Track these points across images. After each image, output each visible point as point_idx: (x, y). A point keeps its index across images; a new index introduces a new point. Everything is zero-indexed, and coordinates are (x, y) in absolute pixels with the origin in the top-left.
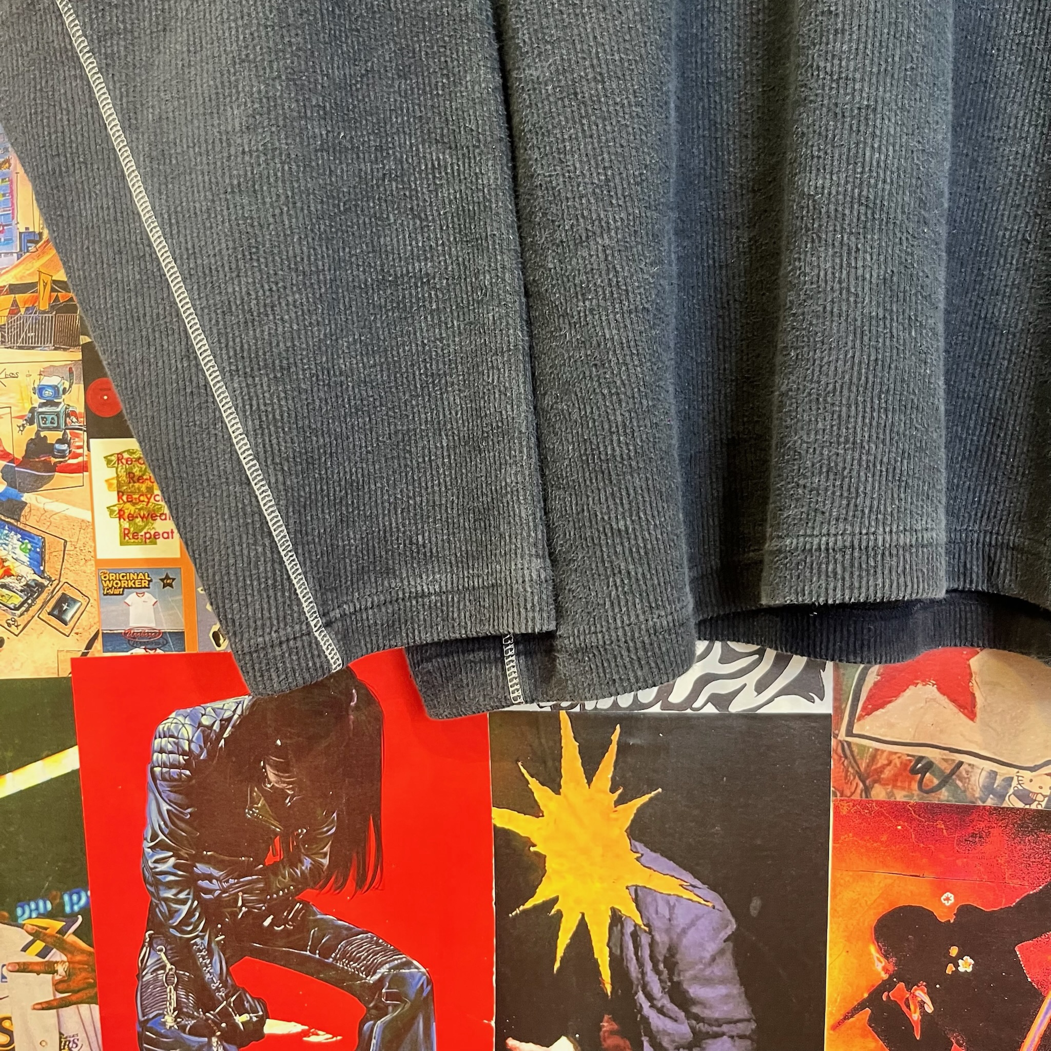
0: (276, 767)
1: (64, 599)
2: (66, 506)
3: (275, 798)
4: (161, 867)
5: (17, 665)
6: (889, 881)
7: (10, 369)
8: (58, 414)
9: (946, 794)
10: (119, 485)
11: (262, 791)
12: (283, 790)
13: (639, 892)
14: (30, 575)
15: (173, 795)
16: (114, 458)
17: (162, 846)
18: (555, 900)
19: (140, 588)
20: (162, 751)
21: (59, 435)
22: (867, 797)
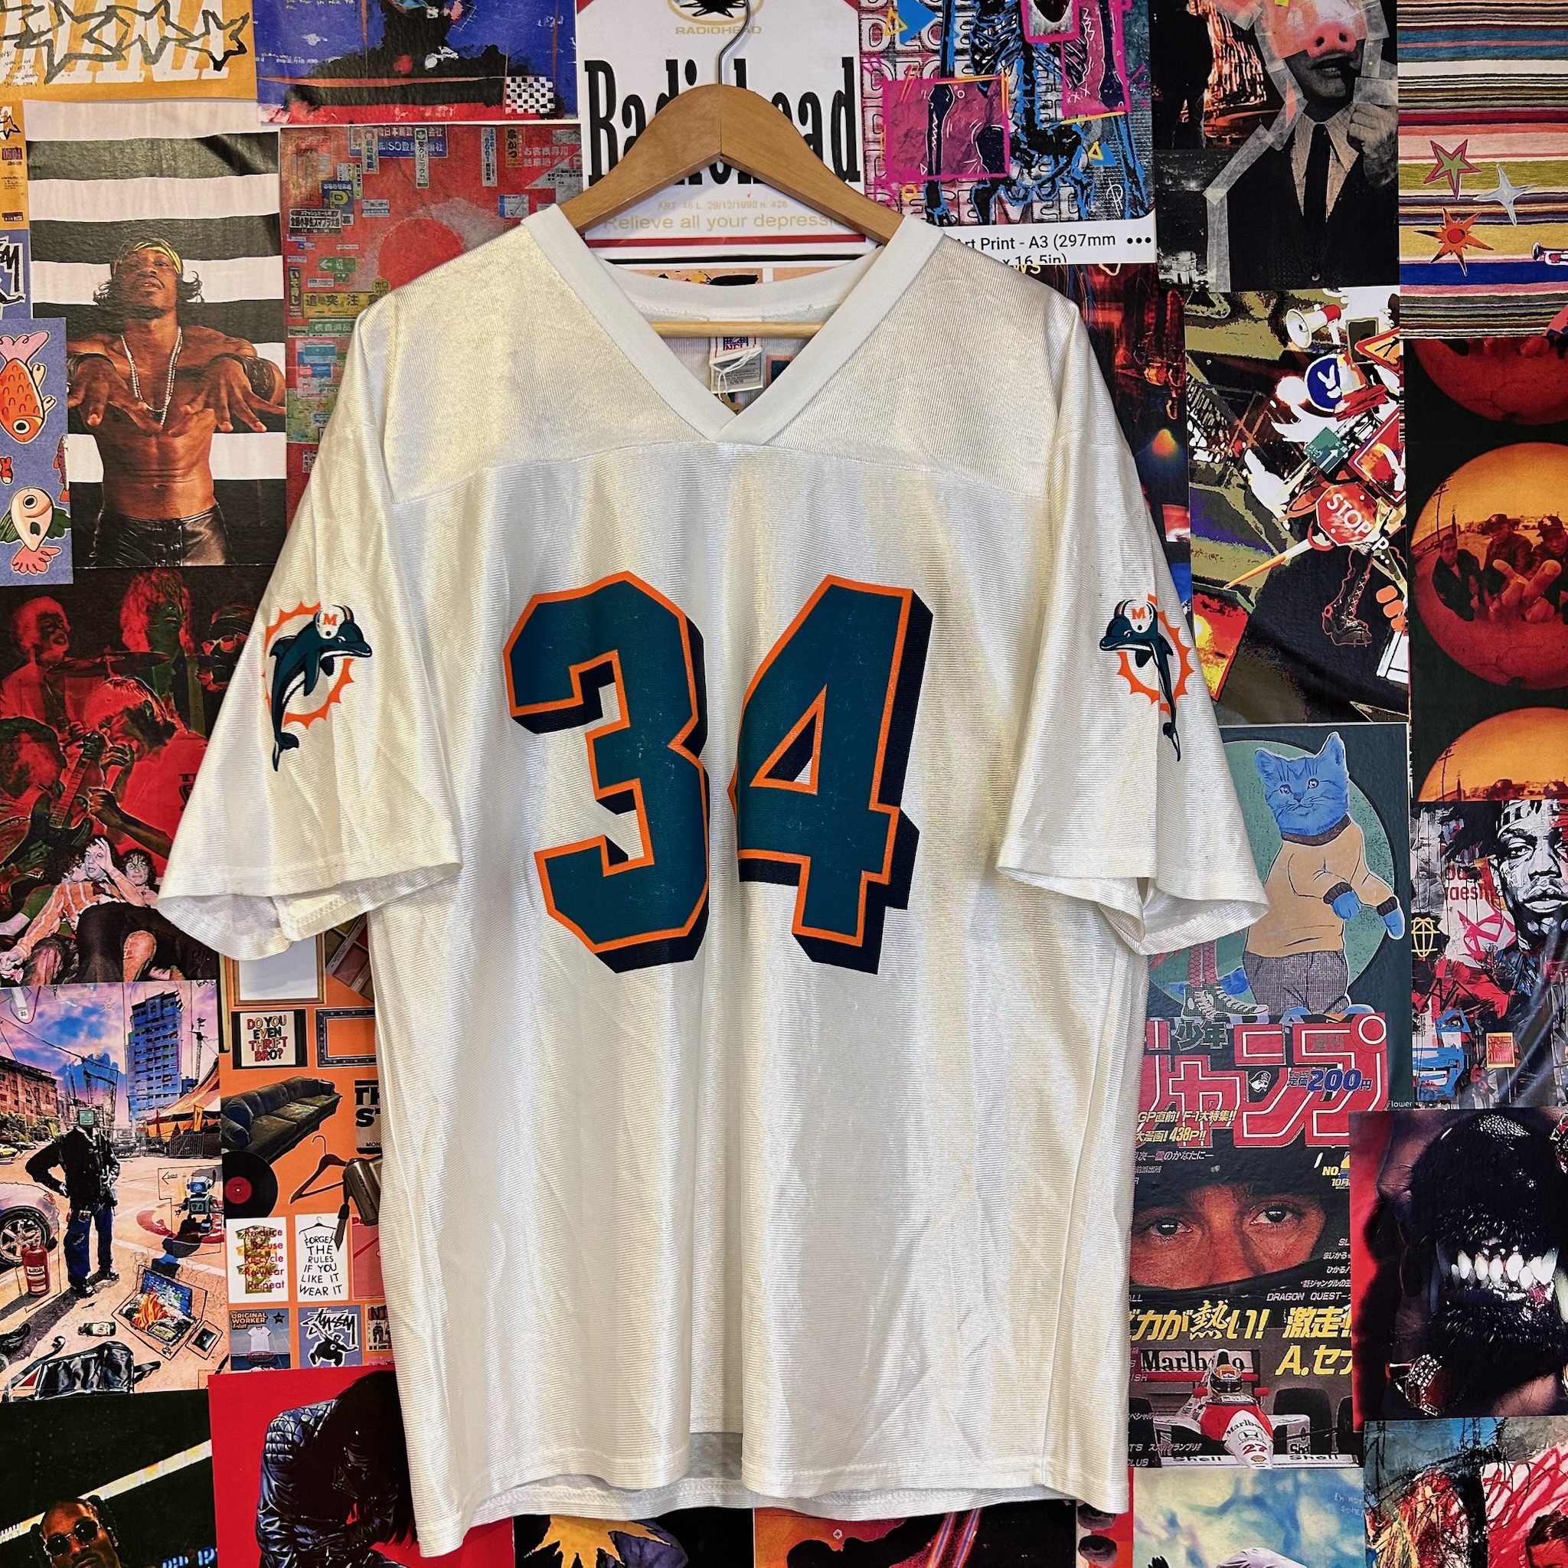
0: (354, 1451)
1: (205, 1332)
2: (208, 1267)
3: (354, 1474)
4: (270, 1529)
5: (169, 1382)
7: (172, 1172)
8: (204, 1202)
10: (246, 1251)
11: (345, 1469)
12: (359, 1468)
14: (180, 1316)
15: (279, 1474)
16: (243, 1232)
17: (270, 1513)
18: (557, 1544)
19: (259, 1325)
20: (272, 1441)
21: (205, 1217)
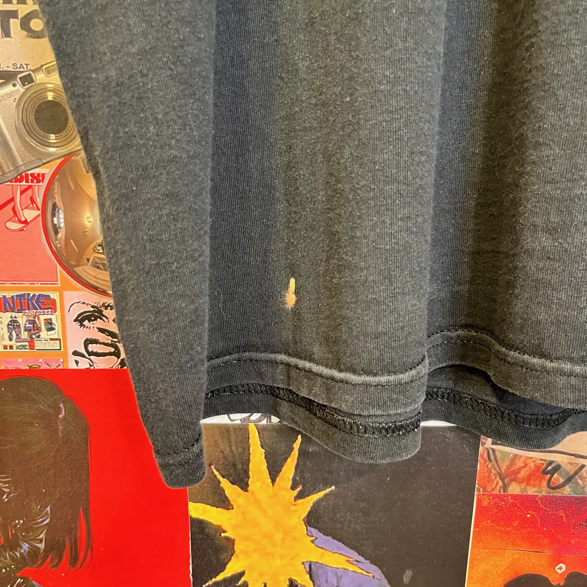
6: (517, 556)
9: (569, 490)
13: (313, 567)
22: (504, 492)
